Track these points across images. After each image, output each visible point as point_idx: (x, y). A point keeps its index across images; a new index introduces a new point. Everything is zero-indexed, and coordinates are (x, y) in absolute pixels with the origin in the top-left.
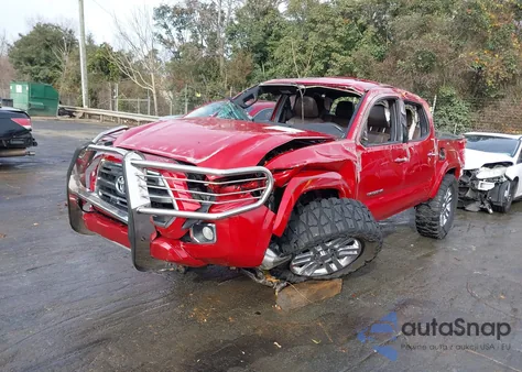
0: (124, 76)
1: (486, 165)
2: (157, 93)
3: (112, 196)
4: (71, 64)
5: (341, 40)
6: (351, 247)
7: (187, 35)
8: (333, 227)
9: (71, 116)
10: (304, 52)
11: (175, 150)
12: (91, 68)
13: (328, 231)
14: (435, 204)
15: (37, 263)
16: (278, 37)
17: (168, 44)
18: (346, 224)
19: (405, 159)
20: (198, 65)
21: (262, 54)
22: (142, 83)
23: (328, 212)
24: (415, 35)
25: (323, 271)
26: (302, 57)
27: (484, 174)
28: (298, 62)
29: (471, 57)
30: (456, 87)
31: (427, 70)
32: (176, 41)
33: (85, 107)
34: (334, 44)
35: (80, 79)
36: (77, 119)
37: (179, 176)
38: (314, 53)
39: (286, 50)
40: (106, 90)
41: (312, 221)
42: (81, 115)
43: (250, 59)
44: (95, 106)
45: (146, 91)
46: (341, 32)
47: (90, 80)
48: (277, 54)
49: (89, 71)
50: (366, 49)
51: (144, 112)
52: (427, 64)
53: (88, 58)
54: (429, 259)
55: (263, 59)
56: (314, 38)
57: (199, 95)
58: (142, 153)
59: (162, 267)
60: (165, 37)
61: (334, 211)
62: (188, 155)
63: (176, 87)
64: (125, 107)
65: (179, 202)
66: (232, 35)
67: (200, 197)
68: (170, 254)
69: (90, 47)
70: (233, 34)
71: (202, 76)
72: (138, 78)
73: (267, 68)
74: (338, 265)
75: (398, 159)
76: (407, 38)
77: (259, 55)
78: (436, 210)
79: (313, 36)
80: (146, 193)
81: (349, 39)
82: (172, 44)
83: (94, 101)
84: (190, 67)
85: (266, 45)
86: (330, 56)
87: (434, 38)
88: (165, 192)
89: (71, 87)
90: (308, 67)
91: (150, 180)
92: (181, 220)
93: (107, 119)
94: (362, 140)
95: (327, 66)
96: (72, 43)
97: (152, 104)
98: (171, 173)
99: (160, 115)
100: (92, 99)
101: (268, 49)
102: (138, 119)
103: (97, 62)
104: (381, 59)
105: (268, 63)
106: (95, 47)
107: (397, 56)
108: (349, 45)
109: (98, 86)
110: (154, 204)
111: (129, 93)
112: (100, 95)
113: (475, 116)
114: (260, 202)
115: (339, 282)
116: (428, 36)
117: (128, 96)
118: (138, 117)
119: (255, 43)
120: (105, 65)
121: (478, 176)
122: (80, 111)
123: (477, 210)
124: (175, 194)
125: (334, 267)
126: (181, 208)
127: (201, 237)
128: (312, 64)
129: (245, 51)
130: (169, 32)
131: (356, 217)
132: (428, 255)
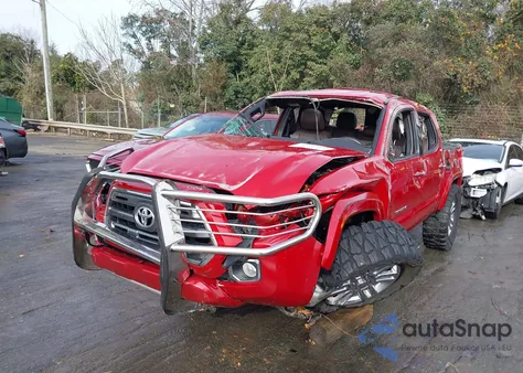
0: (91, 88)
1: (477, 172)
2: (127, 105)
3: (129, 229)
4: (34, 75)
5: (315, 49)
6: (389, 273)
7: (157, 45)
8: (379, 253)
9: (36, 129)
10: (279, 62)
11: (202, 175)
12: (56, 78)
13: (374, 259)
14: (443, 216)
15: (34, 304)
16: (252, 46)
17: (138, 54)
18: (392, 250)
19: (424, 173)
20: (169, 75)
21: (236, 63)
22: (111, 94)
23: (371, 237)
24: (391, 44)
25: (356, 298)
26: (278, 66)
27: (476, 181)
28: (274, 71)
29: (445, 65)
30: (432, 95)
31: (403, 78)
32: (146, 50)
33: (50, 120)
34: (310, 53)
35: (43, 90)
36: (42, 133)
37: (217, 207)
38: (289, 62)
39: (262, 59)
40: (73, 103)
41: (355, 249)
42: (46, 128)
43: (224, 68)
44: (61, 119)
45: (116, 103)
46: (315, 41)
47: (54, 92)
48: (251, 63)
49: (53, 83)
50: (340, 58)
51: (114, 124)
52: (404, 71)
53: (52, 69)
54: (443, 273)
55: (237, 69)
56: (289, 48)
57: (172, 106)
58: (172, 181)
59: (192, 308)
60: (134, 47)
61: (377, 235)
62: (219, 181)
63: (147, 98)
64: (94, 119)
65: (218, 237)
66: (204, 44)
67: (242, 230)
68: (206, 296)
69: (54, 57)
70: (206, 44)
71: (175, 86)
72: (107, 89)
73: (241, 78)
74: (373, 291)
75: (418, 173)
76: (383, 47)
77: (232, 65)
78: (444, 221)
79: (288, 45)
80: (180, 228)
81: (324, 48)
82: (142, 54)
83: (60, 113)
84: (161, 76)
85: (239, 54)
86: (305, 64)
87: (410, 45)
88: (201, 226)
89: (34, 99)
90: (285, 75)
91: (184, 214)
92: (221, 258)
93: (75, 132)
94: (389, 155)
95: (303, 75)
96: (34, 54)
97: (123, 116)
98: (207, 203)
99: (131, 127)
100: (58, 111)
101: (243, 58)
102: (109, 131)
103: (61, 73)
104: (356, 67)
105: (242, 73)
106: (60, 58)
107: (373, 64)
108: (324, 54)
109: (65, 98)
110: (189, 239)
111: (98, 105)
112: (66, 107)
113: (451, 122)
114: (309, 233)
115: (370, 309)
116: (404, 45)
117: (97, 108)
118: (109, 129)
119: (230, 52)
120: (71, 75)
121: (470, 183)
122: (45, 125)
123: (470, 216)
124: (214, 228)
125: (368, 294)
126: (221, 244)
127: (240, 274)
128: (288, 73)
129: (220, 61)
130: (138, 42)
131: (401, 242)
132: (441, 270)
